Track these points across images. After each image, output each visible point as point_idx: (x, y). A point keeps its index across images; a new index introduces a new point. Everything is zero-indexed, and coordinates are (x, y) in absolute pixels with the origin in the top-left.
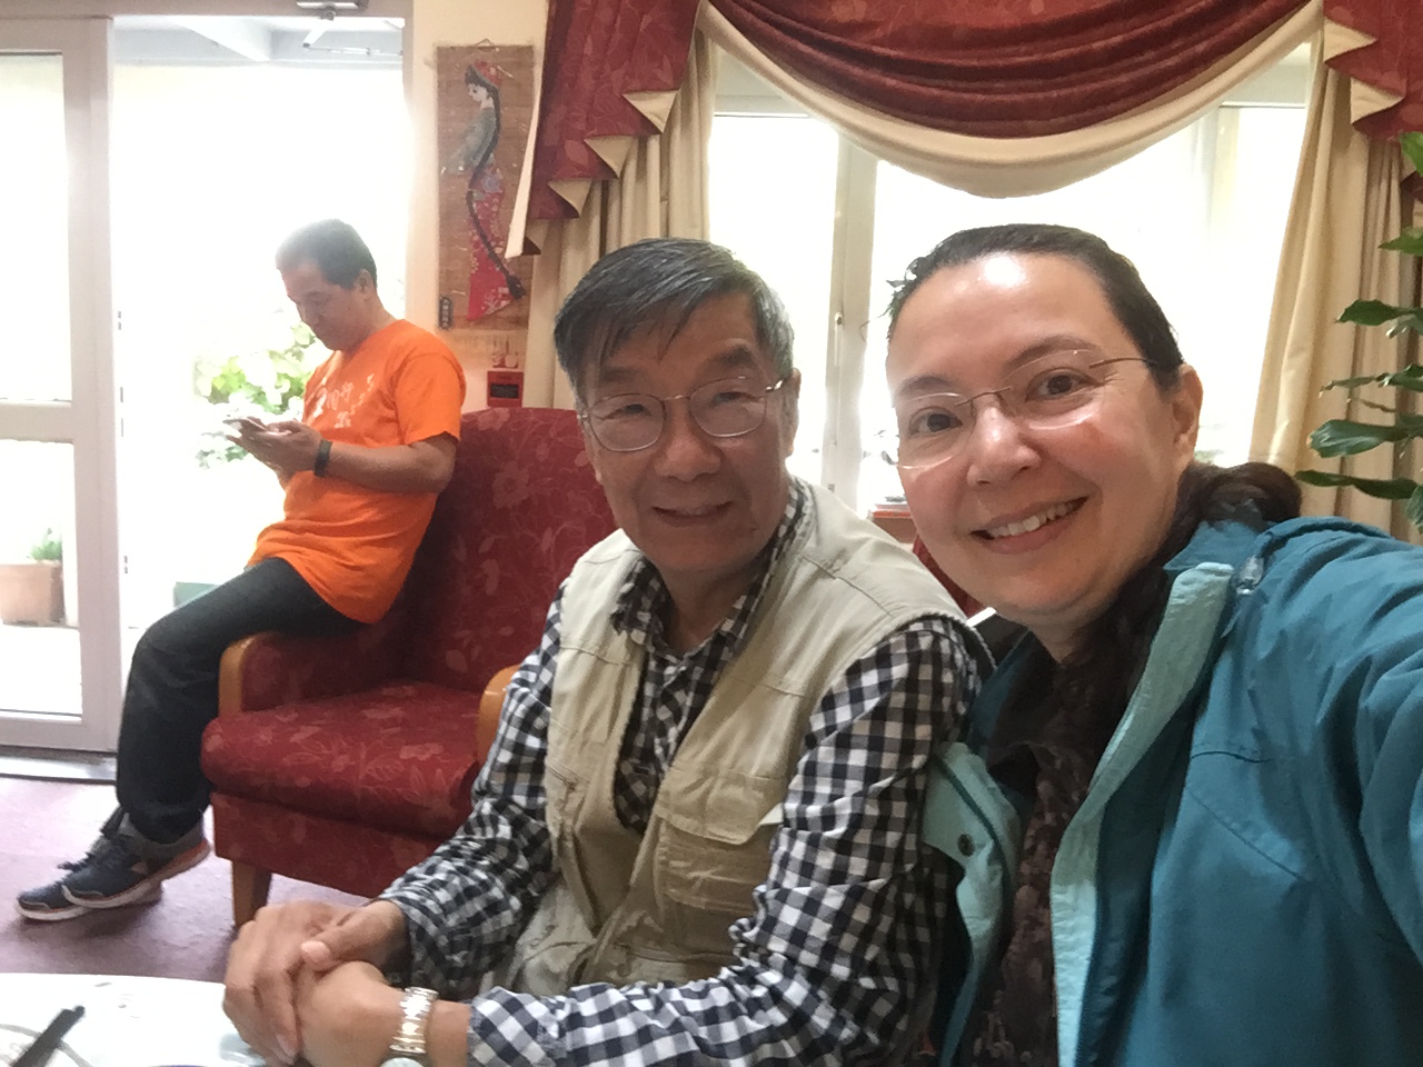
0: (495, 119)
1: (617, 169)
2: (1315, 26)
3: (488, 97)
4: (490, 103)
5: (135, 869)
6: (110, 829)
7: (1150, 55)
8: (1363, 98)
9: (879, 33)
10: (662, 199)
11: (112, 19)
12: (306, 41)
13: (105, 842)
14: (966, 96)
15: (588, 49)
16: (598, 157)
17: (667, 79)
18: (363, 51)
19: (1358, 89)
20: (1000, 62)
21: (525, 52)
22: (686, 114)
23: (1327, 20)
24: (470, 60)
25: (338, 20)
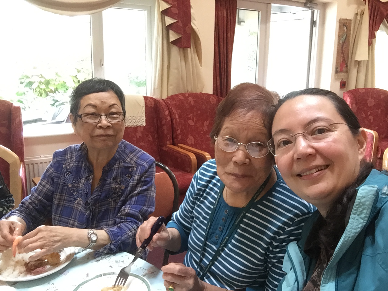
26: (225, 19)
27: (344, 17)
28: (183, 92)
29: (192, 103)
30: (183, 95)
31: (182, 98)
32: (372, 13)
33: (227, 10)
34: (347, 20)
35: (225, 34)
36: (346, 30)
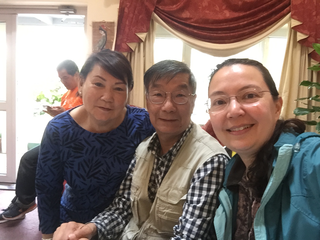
0: (105, 38)
1: (133, 50)
2: (289, 20)
3: (104, 33)
4: (104, 35)
5: (20, 211)
6: (13, 201)
7: (253, 26)
8: (299, 36)
9: (192, 20)
10: (144, 57)
11: (17, 14)
12: (62, 20)
13: (12, 204)
14: (212, 34)
15: (127, 23)
16: (129, 47)
17: (145, 29)
18: (75, 23)
19: (299, 34)
20: (220, 27)
21: (113, 23)
22: (149, 37)
23: (292, 19)
24: (100, 25)
25: (70, 15)
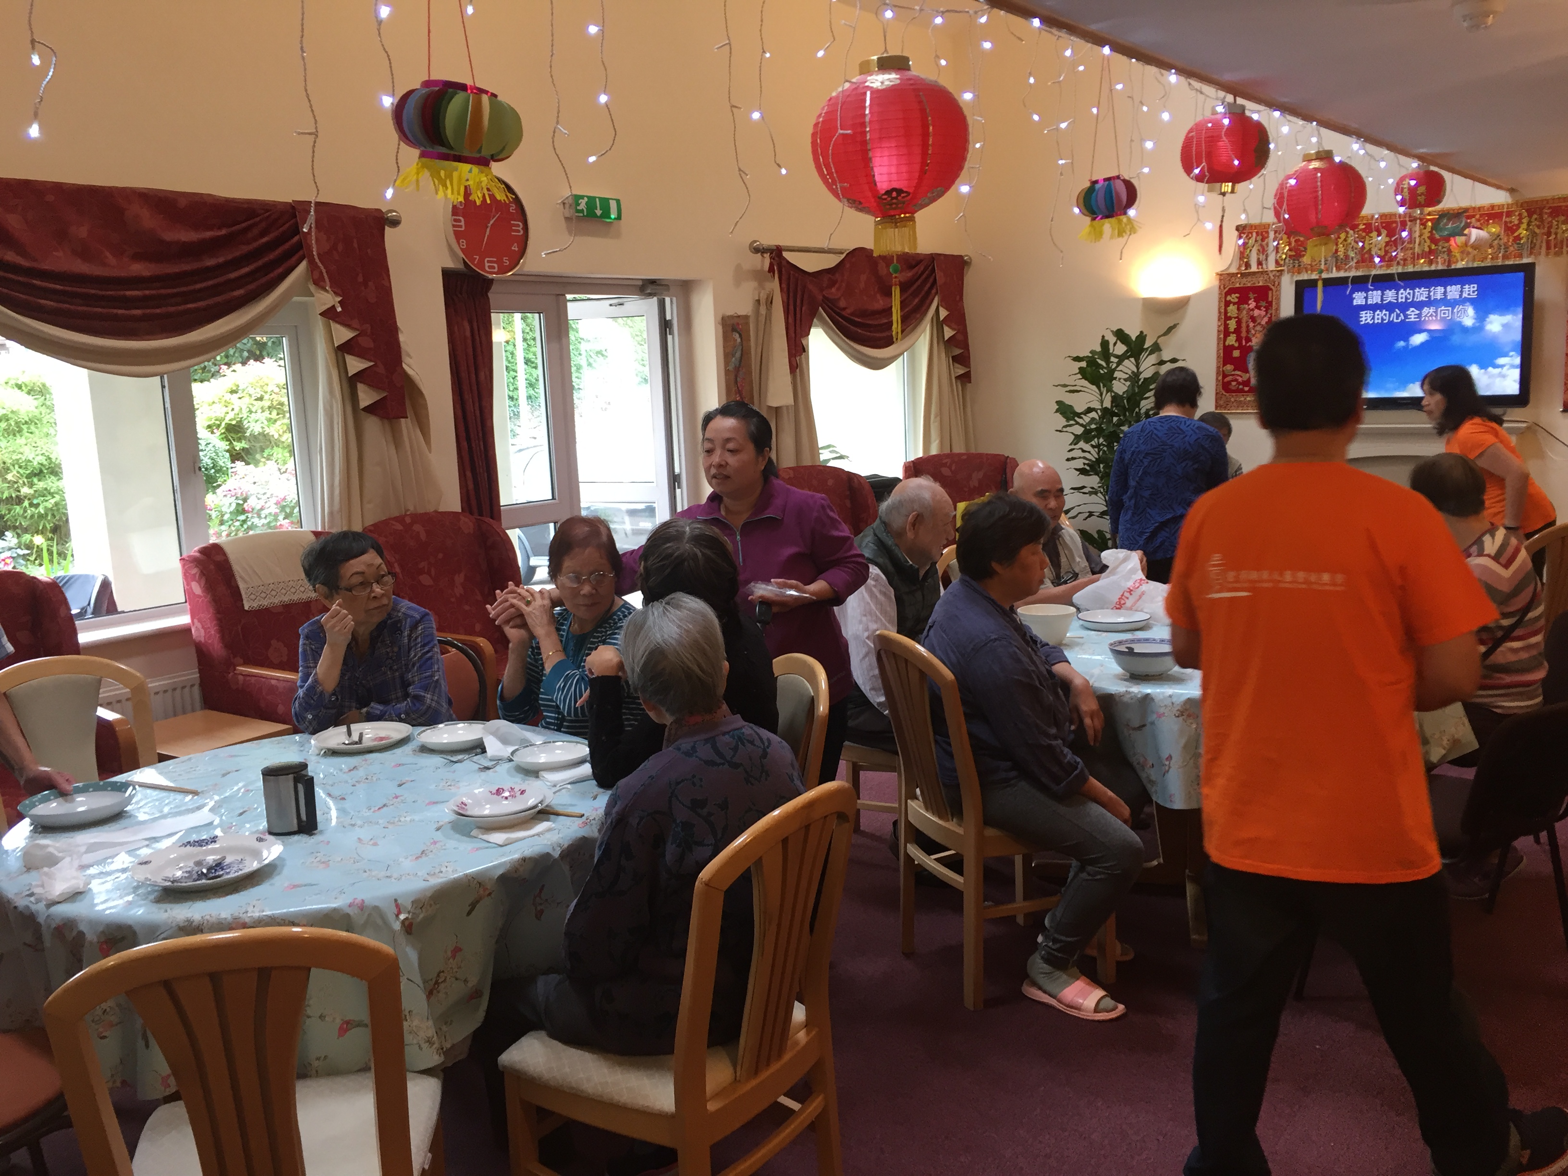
26: (469, 342)
27: (730, 313)
28: (396, 514)
29: (423, 536)
30: (400, 519)
31: (399, 527)
32: (791, 302)
33: (470, 322)
34: (739, 316)
35: (473, 376)
36: (739, 340)
